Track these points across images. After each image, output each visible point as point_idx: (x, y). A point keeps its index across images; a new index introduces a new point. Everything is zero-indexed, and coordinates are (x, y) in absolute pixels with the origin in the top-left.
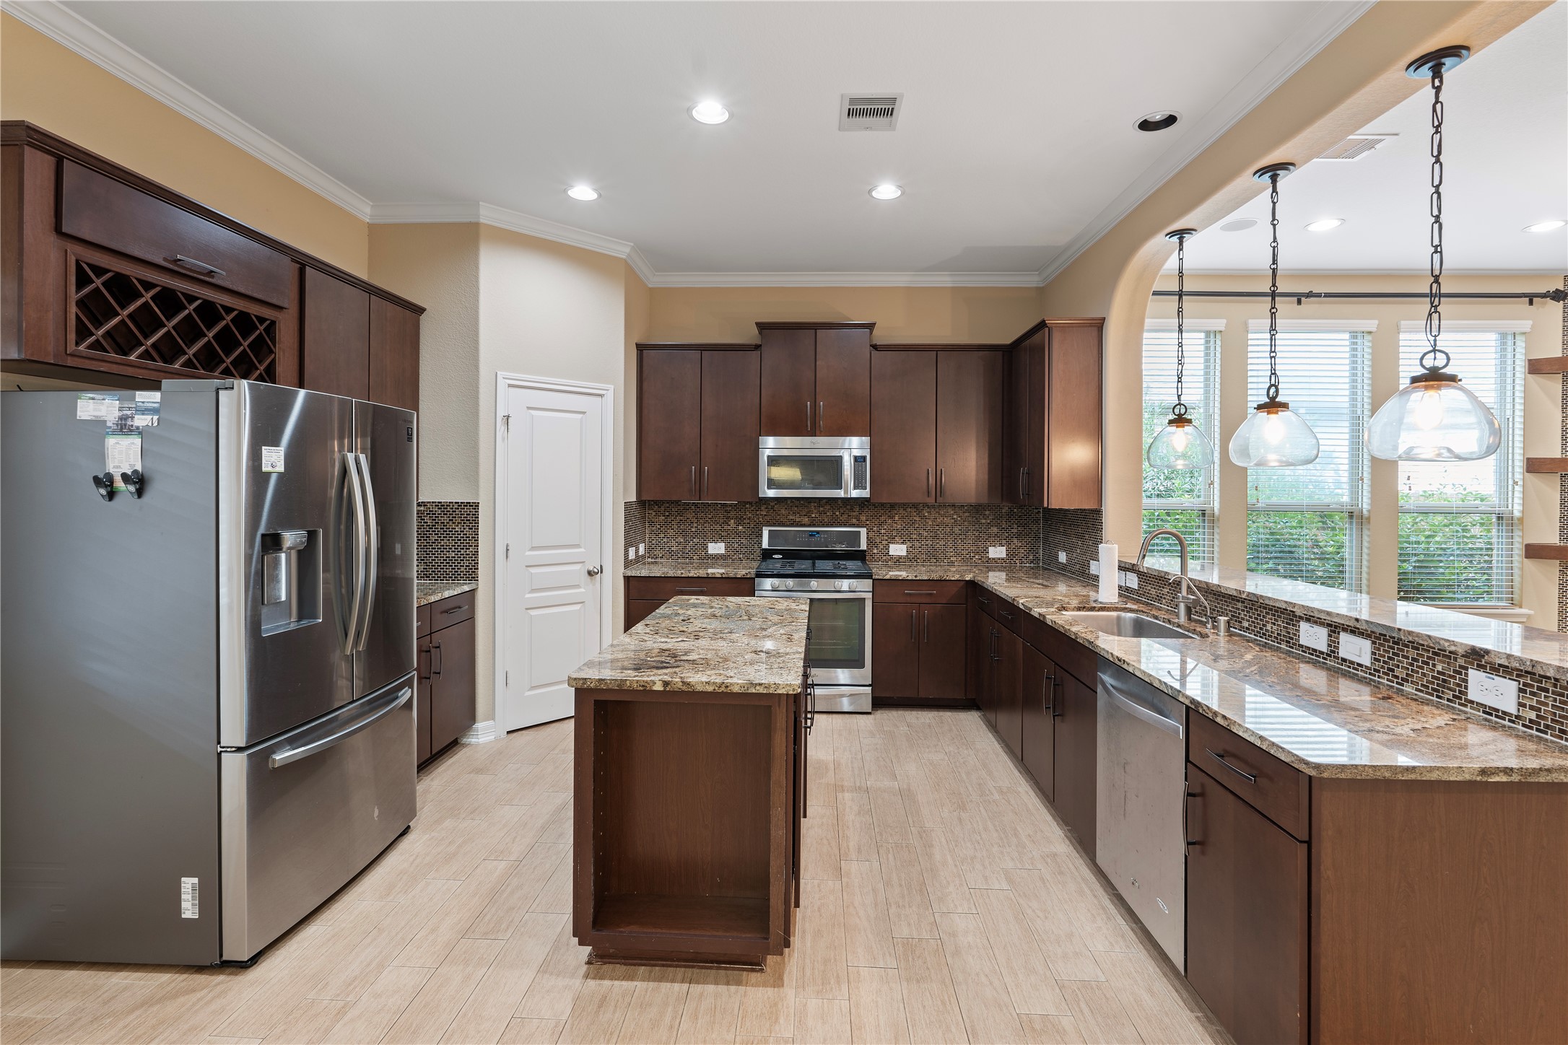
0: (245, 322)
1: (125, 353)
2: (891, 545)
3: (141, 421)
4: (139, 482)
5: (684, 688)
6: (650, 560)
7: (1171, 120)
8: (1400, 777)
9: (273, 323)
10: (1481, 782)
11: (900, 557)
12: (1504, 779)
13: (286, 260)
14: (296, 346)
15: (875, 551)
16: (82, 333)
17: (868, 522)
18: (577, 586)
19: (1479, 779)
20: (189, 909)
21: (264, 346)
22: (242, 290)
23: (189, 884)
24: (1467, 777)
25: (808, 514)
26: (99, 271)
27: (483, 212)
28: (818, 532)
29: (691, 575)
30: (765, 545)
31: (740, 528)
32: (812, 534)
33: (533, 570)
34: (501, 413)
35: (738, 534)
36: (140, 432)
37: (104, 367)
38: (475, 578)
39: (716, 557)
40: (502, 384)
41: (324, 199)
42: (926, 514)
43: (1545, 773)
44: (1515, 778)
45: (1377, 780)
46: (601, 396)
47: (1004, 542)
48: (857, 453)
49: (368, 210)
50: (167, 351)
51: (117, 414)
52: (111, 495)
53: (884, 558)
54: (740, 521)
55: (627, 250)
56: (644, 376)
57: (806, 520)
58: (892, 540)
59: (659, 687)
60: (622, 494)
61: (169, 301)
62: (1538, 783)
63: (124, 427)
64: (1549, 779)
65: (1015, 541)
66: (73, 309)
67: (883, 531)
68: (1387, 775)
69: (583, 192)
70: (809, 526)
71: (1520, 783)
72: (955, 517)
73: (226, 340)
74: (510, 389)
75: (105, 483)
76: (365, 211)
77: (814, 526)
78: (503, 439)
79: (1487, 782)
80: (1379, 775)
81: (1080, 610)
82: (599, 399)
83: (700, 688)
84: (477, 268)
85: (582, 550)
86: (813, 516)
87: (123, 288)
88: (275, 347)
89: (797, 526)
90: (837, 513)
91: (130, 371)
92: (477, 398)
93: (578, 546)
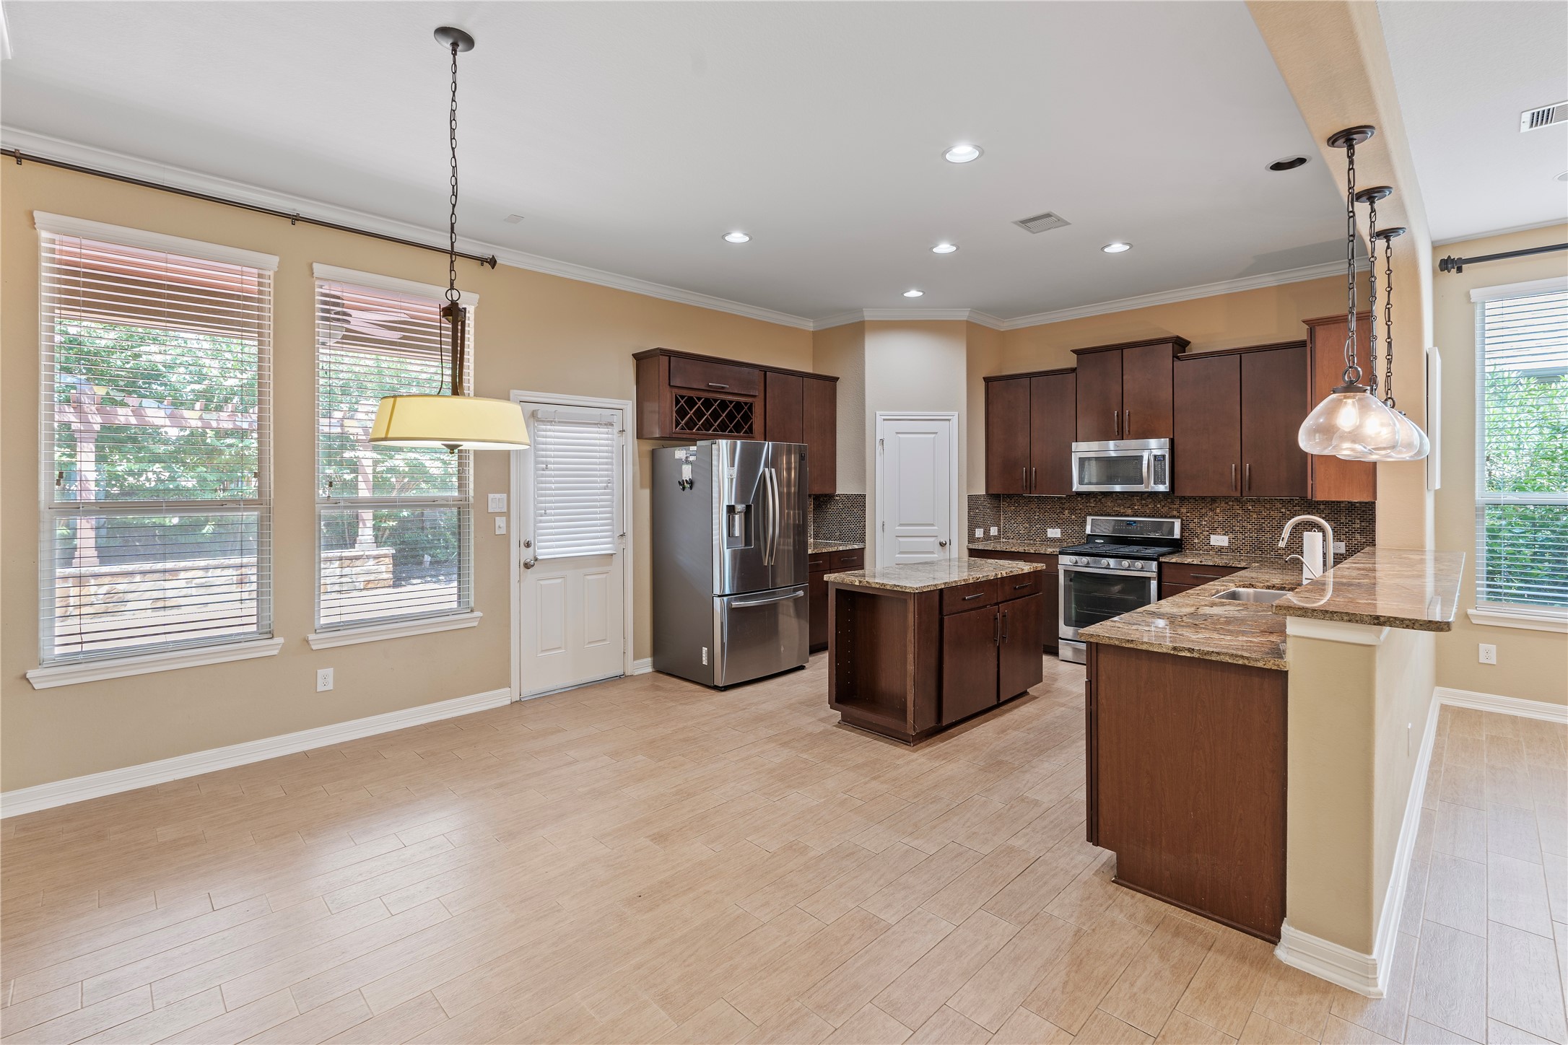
0: (738, 406)
1: (692, 430)
2: (1212, 536)
3: (692, 458)
4: (691, 483)
5: (867, 585)
6: (1004, 540)
7: (1301, 161)
8: (1124, 645)
9: (752, 404)
10: (1173, 655)
11: (1222, 548)
12: (1189, 655)
13: (757, 372)
14: (763, 413)
15: (1196, 541)
16: (677, 424)
17: (1188, 514)
18: (932, 553)
19: (1172, 652)
20: (705, 663)
21: (747, 418)
22: (736, 392)
23: (705, 649)
24: (1165, 650)
25: (1131, 507)
26: (682, 397)
27: (865, 314)
28: (1135, 522)
29: (1013, 550)
30: (1088, 531)
31: (1073, 517)
32: (1129, 523)
33: (901, 539)
34: (878, 438)
35: (1073, 522)
36: (691, 463)
37: (684, 436)
38: (864, 541)
39: (1053, 540)
40: (879, 419)
41: (786, 327)
42: (1250, 508)
43: (1215, 655)
44: (1196, 655)
45: (1110, 645)
46: (949, 420)
47: (1343, 537)
48: (1158, 453)
49: (811, 324)
50: (707, 425)
51: (685, 456)
52: (684, 489)
53: (1206, 547)
54: (1073, 511)
55: (967, 314)
56: (990, 401)
57: (1129, 511)
58: (1213, 531)
59: (857, 583)
60: (966, 489)
61: (708, 404)
62: (1211, 660)
63: (687, 462)
64: (1218, 658)
65: (1358, 536)
66: (674, 414)
67: (1204, 523)
68: (1117, 643)
69: (913, 294)
70: (1133, 516)
71: (1199, 659)
72: (1283, 510)
73: (731, 417)
74: (885, 422)
75: (681, 483)
76: (810, 326)
77: (1137, 516)
78: (880, 454)
79: (1177, 655)
80: (1112, 642)
81: (1269, 589)
82: (948, 422)
83: (873, 586)
84: (864, 349)
85: (936, 528)
86: (1136, 508)
87: (691, 403)
88: (752, 415)
89: (1121, 516)
90: (1159, 506)
91: (693, 436)
92: (864, 430)
93: (932, 525)
